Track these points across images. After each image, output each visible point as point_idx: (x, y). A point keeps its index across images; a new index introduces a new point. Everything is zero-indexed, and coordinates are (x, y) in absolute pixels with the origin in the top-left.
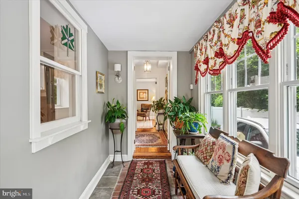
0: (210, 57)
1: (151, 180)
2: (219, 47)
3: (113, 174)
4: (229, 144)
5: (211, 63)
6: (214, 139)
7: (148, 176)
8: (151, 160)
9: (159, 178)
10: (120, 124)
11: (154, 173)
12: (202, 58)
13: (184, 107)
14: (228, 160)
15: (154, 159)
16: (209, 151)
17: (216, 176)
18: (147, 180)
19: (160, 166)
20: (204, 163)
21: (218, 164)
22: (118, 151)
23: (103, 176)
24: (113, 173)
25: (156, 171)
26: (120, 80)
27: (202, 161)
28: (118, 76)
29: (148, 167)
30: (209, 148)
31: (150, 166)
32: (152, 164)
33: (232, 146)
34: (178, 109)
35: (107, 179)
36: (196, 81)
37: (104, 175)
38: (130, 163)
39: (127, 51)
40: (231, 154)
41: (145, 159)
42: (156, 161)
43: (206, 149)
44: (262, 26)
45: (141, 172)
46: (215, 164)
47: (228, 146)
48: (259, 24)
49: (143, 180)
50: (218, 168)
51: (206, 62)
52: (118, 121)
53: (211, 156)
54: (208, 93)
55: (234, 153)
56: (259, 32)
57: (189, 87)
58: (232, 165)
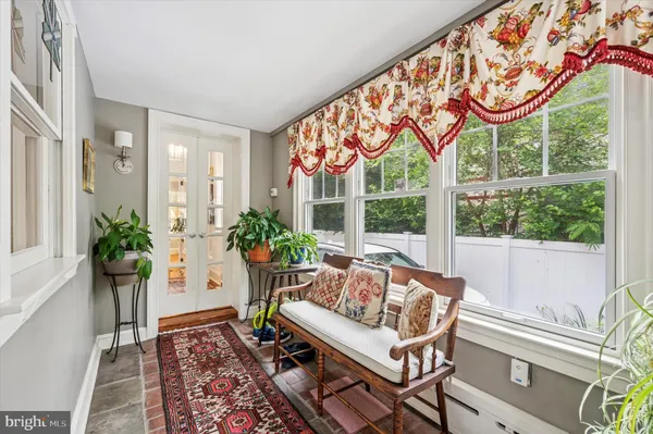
0: (327, 146)
1: (219, 362)
2: (350, 133)
3: (122, 375)
4: (377, 271)
5: (330, 155)
6: (340, 271)
7: (208, 358)
8: (200, 328)
9: (233, 355)
10: (136, 262)
11: (219, 350)
12: (313, 147)
13: (270, 225)
14: (378, 295)
15: (204, 324)
16: (335, 288)
17: (359, 321)
18: (212, 364)
19: (223, 334)
20: (329, 309)
21: (361, 304)
22: (126, 323)
23: (96, 385)
24: (122, 371)
25: (219, 344)
26: (128, 168)
27: (324, 307)
28: (122, 158)
29: (201, 342)
30: (334, 283)
31: (204, 339)
32: (204, 334)
33: (384, 274)
34: (261, 229)
35: (112, 388)
36: (290, 183)
37: (99, 382)
38: (154, 342)
39: (147, 110)
40: (382, 285)
41: (186, 329)
42: (211, 328)
43: (329, 287)
44: (434, 113)
45: (191, 353)
46: (355, 304)
47: (376, 274)
48: (428, 109)
49: (204, 367)
50: (362, 308)
51: (321, 152)
52: (131, 256)
53: (337, 296)
54: (308, 202)
55: (386, 283)
56: (426, 121)
57: (270, 192)
58: (384, 300)
